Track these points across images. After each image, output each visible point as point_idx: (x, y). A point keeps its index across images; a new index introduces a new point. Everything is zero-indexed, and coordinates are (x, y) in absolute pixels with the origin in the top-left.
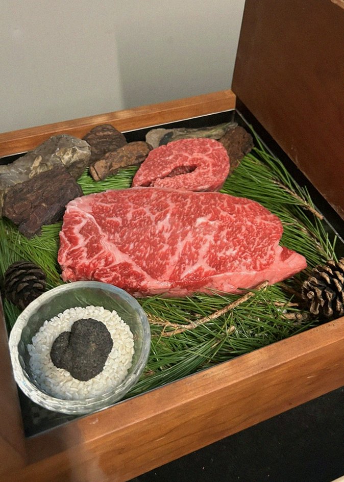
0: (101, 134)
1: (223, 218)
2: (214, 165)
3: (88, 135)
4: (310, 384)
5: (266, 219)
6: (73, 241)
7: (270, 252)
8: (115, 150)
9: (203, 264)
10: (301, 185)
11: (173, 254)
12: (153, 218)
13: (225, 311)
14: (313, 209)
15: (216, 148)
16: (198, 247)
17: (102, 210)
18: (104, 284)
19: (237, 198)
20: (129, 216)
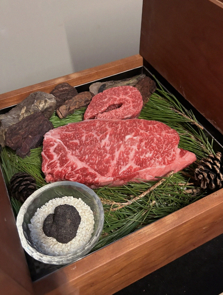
0: (62, 89)
1: (141, 134)
2: (133, 102)
3: (54, 90)
4: (205, 232)
5: (168, 132)
6: (51, 157)
7: (173, 153)
8: (71, 98)
9: (132, 164)
11: (113, 159)
12: (98, 138)
13: (148, 191)
14: (197, 123)
15: (134, 91)
16: (128, 154)
17: (66, 136)
18: (72, 182)
19: (149, 121)
20: (84, 138)
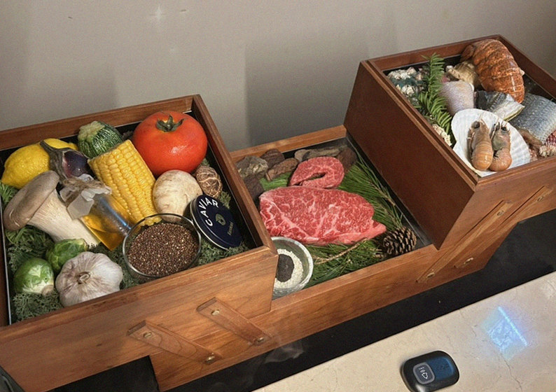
0: (272, 155)
1: (342, 205)
2: (335, 173)
3: (264, 155)
4: (388, 293)
5: (365, 205)
6: (268, 217)
7: (367, 223)
8: (279, 163)
9: (334, 229)
10: (384, 186)
11: (319, 223)
12: (306, 204)
13: (345, 252)
14: (390, 200)
15: (336, 162)
16: (331, 220)
17: (278, 200)
18: (286, 238)
19: (349, 194)
20: (293, 203)
